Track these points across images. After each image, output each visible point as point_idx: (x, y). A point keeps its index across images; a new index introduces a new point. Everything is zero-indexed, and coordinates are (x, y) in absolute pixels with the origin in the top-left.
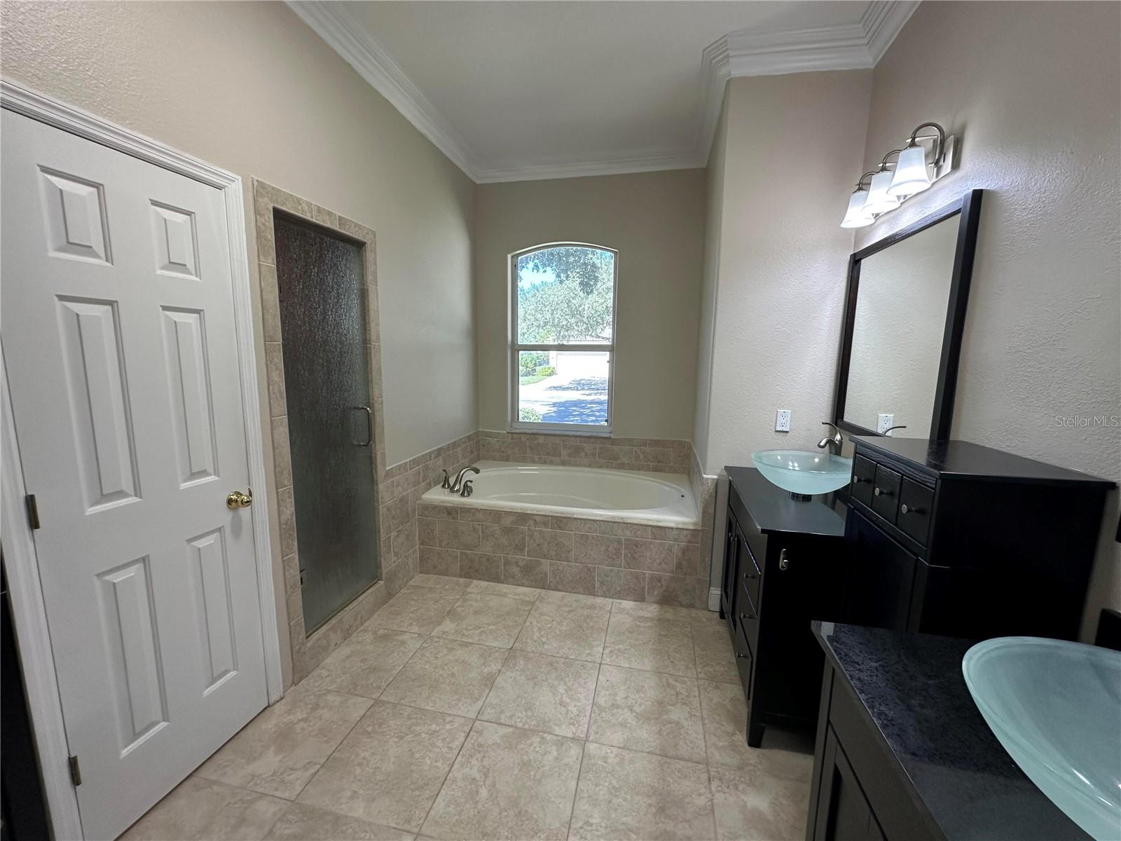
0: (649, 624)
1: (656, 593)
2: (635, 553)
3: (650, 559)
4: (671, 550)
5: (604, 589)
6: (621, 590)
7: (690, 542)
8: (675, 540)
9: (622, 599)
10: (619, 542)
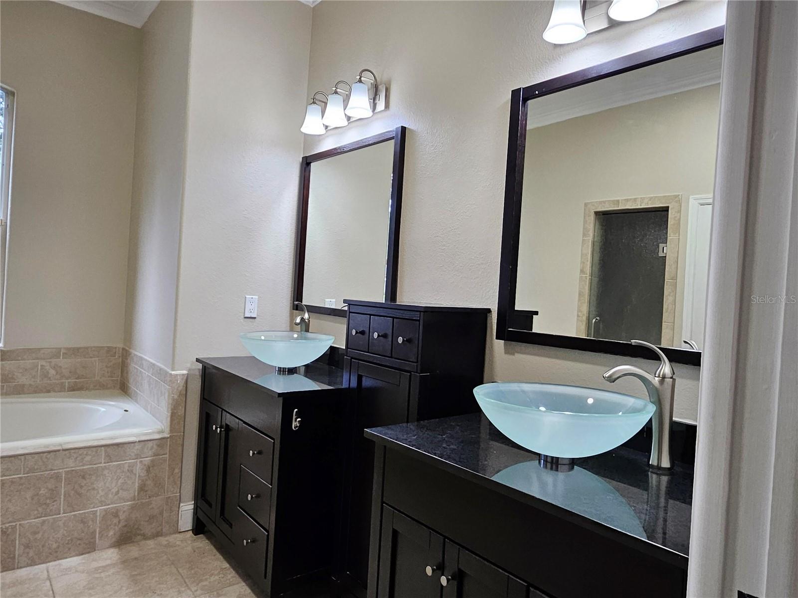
0: (112, 571)
1: (111, 533)
2: (81, 487)
3: (103, 490)
4: (132, 471)
5: (31, 554)
6: (58, 547)
7: (155, 455)
8: (137, 456)
9: (61, 559)
10: (58, 477)
